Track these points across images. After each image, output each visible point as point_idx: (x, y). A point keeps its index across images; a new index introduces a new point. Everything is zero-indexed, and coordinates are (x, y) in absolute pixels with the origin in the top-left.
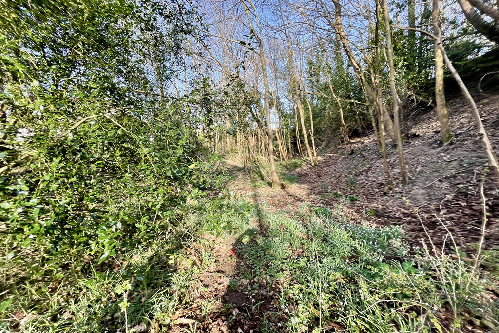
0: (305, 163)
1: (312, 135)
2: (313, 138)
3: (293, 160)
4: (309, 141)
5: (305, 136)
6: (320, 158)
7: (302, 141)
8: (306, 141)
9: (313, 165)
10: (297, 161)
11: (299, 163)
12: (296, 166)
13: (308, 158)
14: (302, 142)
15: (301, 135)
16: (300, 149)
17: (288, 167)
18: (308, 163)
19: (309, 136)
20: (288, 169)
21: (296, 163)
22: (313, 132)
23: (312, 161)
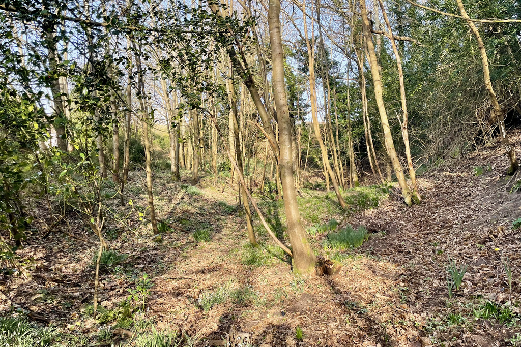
0: (387, 195)
1: (404, 125)
2: (405, 134)
3: (358, 189)
4: (395, 142)
5: (387, 130)
6: (425, 183)
7: (379, 142)
8: (389, 141)
9: (408, 200)
10: (367, 190)
11: (372, 196)
12: (364, 202)
13: (394, 184)
14: (379, 146)
15: (377, 128)
16: (374, 163)
17: (344, 204)
18: (396, 196)
19: (396, 129)
20: (343, 211)
21: (366, 197)
22: (405, 119)
23: (404, 191)
